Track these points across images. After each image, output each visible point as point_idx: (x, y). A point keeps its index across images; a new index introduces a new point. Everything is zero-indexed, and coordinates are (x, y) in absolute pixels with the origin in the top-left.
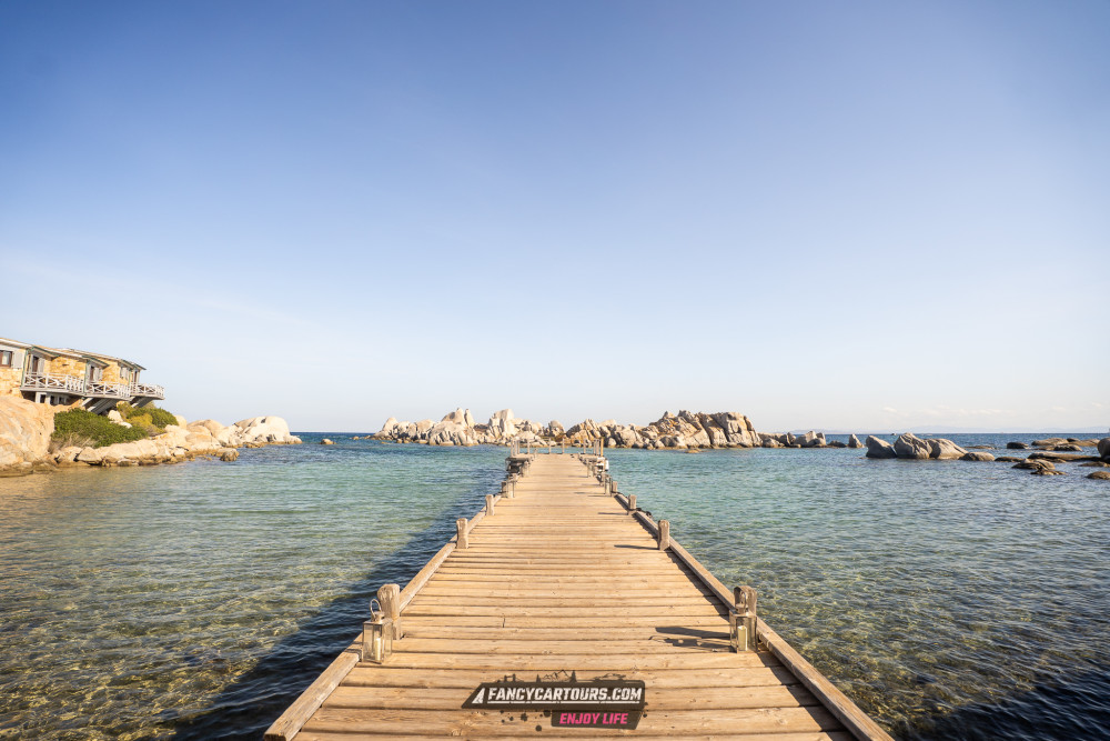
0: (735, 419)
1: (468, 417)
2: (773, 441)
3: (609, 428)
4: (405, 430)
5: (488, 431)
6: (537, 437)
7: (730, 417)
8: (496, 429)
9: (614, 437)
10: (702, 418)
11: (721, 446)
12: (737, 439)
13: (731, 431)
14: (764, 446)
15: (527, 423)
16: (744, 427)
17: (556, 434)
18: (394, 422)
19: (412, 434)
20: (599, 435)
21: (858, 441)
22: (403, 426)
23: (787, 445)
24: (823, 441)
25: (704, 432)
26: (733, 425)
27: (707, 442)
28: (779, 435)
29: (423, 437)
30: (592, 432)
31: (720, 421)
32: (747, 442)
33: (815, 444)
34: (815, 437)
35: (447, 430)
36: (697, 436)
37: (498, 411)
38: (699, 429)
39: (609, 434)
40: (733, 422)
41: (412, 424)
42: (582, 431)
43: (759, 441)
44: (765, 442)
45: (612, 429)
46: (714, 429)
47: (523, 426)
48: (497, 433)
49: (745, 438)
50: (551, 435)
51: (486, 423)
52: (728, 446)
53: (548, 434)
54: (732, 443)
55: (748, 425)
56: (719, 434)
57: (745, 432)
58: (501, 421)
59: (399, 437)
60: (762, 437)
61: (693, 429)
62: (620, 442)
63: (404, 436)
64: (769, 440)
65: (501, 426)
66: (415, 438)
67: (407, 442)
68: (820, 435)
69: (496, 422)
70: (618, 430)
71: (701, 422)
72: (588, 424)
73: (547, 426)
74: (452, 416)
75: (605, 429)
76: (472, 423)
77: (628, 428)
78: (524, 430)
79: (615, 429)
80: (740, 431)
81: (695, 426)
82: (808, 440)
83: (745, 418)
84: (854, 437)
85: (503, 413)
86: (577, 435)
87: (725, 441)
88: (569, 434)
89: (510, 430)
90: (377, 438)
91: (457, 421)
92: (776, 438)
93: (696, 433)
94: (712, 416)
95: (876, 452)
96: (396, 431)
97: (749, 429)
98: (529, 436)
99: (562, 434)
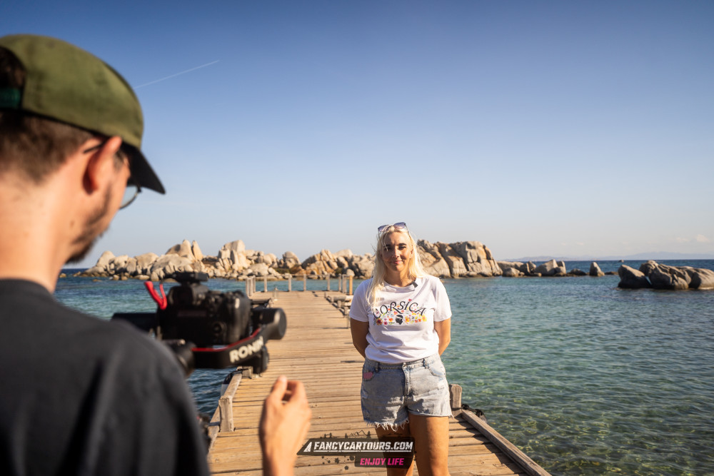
0: (474, 248)
1: (194, 249)
2: (514, 271)
3: (346, 259)
4: (123, 265)
5: (218, 264)
6: (271, 270)
7: (470, 246)
8: (226, 262)
9: (351, 267)
10: (441, 248)
11: (461, 276)
12: (476, 269)
13: (470, 260)
14: (504, 275)
15: (259, 255)
16: (483, 256)
17: (290, 265)
18: (110, 256)
19: (131, 269)
20: (336, 266)
21: (599, 270)
22: (122, 260)
23: (527, 274)
24: (564, 269)
25: (443, 261)
26: (472, 255)
27: (447, 272)
28: (519, 264)
29: (144, 272)
30: (328, 263)
31: (459, 250)
32: (487, 271)
33: (555, 273)
34: (555, 266)
35: (171, 264)
36: (437, 266)
37: (228, 242)
38: (438, 259)
39: (346, 265)
40: (472, 251)
41: (132, 259)
42: (318, 262)
43: (498, 270)
44: (506, 272)
45: (350, 261)
46: (453, 259)
47: (255, 258)
48: (227, 266)
49: (485, 267)
50: (286, 266)
51: (214, 255)
52: (469, 276)
53: (282, 267)
54: (472, 273)
55: (488, 254)
56: (458, 264)
57: (484, 261)
58: (232, 254)
59: (116, 273)
60: (501, 265)
61: (432, 259)
62: (359, 274)
63: (121, 272)
64: (509, 270)
65: (232, 258)
66: (135, 274)
67: (125, 278)
68: (560, 264)
69: (226, 254)
70: (356, 260)
71: (440, 251)
72: (324, 254)
73: (281, 258)
74: (178, 249)
75: (342, 260)
76: (200, 255)
77: (365, 259)
78: (257, 261)
79: (352, 260)
80: (479, 260)
81: (434, 255)
82: (548, 269)
83: (484, 247)
84: (595, 265)
85: (234, 245)
86: (313, 267)
87: (464, 271)
88: (304, 265)
89: (241, 263)
90: (89, 275)
91: (183, 254)
92: (516, 267)
93: (435, 263)
94: (450, 245)
95: (628, 283)
96: (113, 266)
97: (488, 258)
98: (263, 269)
99: (297, 266)
